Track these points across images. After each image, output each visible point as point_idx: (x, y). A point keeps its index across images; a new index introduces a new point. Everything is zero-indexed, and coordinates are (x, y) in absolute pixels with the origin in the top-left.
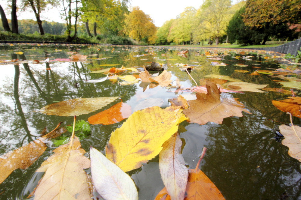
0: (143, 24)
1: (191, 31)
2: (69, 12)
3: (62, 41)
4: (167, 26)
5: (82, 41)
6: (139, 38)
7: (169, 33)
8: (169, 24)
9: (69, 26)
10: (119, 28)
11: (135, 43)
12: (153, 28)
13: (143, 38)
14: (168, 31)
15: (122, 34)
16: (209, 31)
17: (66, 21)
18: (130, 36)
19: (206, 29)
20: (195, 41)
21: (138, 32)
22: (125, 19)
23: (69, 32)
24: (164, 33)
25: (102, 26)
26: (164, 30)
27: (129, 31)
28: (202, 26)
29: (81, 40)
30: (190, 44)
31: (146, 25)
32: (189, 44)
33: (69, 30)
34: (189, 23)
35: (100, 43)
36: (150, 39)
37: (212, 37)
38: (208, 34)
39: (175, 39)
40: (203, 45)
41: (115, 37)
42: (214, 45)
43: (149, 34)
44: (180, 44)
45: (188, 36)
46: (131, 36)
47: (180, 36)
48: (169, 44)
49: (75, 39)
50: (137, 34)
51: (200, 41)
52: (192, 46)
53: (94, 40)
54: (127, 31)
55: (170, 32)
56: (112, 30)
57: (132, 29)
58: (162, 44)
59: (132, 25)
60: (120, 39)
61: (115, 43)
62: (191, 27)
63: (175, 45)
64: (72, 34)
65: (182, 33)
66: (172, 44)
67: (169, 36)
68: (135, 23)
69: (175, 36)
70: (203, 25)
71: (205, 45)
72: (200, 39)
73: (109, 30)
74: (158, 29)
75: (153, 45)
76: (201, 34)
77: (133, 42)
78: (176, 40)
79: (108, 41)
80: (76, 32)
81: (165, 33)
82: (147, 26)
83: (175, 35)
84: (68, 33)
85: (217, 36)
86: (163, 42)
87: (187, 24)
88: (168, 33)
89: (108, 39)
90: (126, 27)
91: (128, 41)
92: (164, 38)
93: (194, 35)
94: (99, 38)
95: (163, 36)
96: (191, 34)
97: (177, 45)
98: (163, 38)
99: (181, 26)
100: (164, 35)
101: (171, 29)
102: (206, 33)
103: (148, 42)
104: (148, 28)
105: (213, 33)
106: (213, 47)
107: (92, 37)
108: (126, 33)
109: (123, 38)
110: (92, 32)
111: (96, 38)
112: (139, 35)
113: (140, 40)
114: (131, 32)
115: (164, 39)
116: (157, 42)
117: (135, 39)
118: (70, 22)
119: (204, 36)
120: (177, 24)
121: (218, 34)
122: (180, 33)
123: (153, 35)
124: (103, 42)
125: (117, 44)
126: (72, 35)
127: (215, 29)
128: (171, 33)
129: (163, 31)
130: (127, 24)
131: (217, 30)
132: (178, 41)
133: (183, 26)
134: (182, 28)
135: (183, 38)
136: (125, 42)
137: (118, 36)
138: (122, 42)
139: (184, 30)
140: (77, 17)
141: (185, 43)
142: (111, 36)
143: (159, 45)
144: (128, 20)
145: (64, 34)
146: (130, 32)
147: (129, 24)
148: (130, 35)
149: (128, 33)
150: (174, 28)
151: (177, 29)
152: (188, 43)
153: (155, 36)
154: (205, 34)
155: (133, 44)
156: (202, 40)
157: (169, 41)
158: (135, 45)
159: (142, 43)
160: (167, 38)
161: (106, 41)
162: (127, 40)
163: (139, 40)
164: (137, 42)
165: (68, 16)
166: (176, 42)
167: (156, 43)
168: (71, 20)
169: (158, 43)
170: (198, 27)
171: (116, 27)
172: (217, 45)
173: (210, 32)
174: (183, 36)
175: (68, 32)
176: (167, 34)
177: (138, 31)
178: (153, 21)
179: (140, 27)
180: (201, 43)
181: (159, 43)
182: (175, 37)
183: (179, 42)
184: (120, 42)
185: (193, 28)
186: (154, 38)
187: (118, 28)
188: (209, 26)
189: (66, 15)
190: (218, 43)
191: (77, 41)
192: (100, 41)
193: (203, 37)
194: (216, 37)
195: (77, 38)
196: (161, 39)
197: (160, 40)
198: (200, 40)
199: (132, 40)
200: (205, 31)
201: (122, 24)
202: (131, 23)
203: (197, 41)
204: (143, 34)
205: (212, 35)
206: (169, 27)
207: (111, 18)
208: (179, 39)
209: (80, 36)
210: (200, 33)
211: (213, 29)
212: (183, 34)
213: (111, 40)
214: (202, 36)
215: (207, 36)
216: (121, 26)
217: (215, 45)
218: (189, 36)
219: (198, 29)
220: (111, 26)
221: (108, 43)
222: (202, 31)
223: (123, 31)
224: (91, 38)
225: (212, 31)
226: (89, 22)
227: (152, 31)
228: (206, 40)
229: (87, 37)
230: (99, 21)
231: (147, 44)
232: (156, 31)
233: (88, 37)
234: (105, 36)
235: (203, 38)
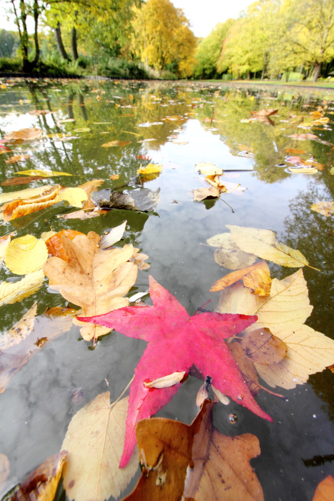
0: (169, 30)
1: (267, 49)
2: (21, 5)
3: (13, 70)
4: (218, 35)
5: (50, 70)
6: (160, 64)
7: (221, 51)
8: (222, 32)
9: (25, 37)
10: (121, 41)
11: (152, 76)
12: (190, 41)
13: (168, 62)
14: (219, 47)
15: (127, 54)
16: (303, 50)
17: (17, 27)
18: (143, 60)
19: (298, 44)
20: (271, 72)
21: (160, 50)
22: (133, 19)
23: (26, 50)
24: (211, 52)
25: (89, 36)
26: (211, 44)
27: (141, 48)
28: (291, 36)
29: (48, 67)
30: (262, 77)
31: (175, 34)
32: (260, 78)
33: (24, 46)
34: (265, 29)
35: (84, 74)
36: (183, 66)
37: (309, 62)
38: (300, 56)
39: (233, 65)
40: (287, 81)
41: (113, 62)
42: (309, 82)
43: (181, 53)
44: (242, 77)
45: (258, 61)
46: (146, 58)
47: (243, 58)
48: (220, 77)
49: (37, 67)
50: (156, 54)
51: (282, 71)
52: (266, 81)
53: (73, 67)
54: (137, 46)
55: (223, 50)
56: (107, 46)
57: (148, 43)
58: (206, 77)
59: (147, 32)
60: (123, 65)
61: (114, 75)
62: (267, 40)
63: (232, 79)
64: (31, 55)
65: (247, 52)
66: (225, 76)
67: (221, 58)
68: (153, 28)
69: (233, 59)
70: (294, 34)
71: (291, 81)
72: (284, 67)
73: (103, 45)
74: (200, 42)
75: (189, 78)
76: (286, 56)
77: (149, 72)
78: (234, 69)
79: (101, 70)
80: (38, 51)
81: (214, 53)
82: (179, 35)
83: (233, 56)
84: (23, 54)
85: (319, 61)
86: (208, 72)
87: (261, 32)
88: (219, 51)
89: (101, 65)
90: (136, 37)
91: (138, 69)
92: (211, 64)
93: (272, 57)
94: (83, 64)
95: (209, 60)
96: (267, 55)
97: (234, 80)
98: (209, 62)
99: (248, 35)
100: (210, 56)
101: (226, 44)
102: (296, 53)
103: (179, 73)
104: (180, 39)
105: (312, 54)
106: (307, 85)
107: (70, 60)
108: (135, 53)
109: (130, 62)
110: (69, 50)
111: (77, 63)
112: (160, 56)
113: (162, 69)
114: (146, 50)
115: (211, 67)
116: (196, 71)
117: (152, 67)
118: (25, 29)
119: (291, 60)
120: (240, 31)
121: (321, 55)
122: (243, 51)
123: (189, 56)
124: (90, 72)
125: (117, 76)
126: (31, 58)
127: (317, 44)
128: (226, 52)
129: (209, 48)
130: (137, 31)
131: (320, 47)
132: (239, 70)
133: (252, 35)
134: (249, 41)
135: (249, 64)
136: (134, 71)
137: (120, 58)
138: (128, 71)
139: (253, 45)
140: (36, 16)
141: (252, 75)
142: (106, 59)
143: (199, 79)
144: (140, 23)
145: (17, 56)
146: (143, 49)
147: (141, 30)
148: (144, 58)
149: (140, 52)
150: (232, 40)
151: (238, 43)
152: (257, 75)
153: (193, 60)
154: (295, 56)
155: (150, 77)
156: (287, 70)
157: (220, 70)
158: (152, 79)
159: (166, 76)
160: (217, 63)
161: (96, 69)
162: (137, 67)
163: (160, 67)
164: (156, 73)
165: (19, 14)
166: (233, 73)
167: (194, 75)
168: (27, 22)
169: (197, 74)
170: (283, 39)
171: (116, 39)
172: (316, 81)
173: (306, 51)
174: (249, 60)
175: (24, 52)
176: (216, 54)
177: (160, 47)
178: (189, 24)
179: (163, 38)
180: (284, 77)
181: (200, 76)
182: (232, 62)
183: (239, 74)
184: (122, 71)
185: (271, 41)
186: (191, 63)
187: (119, 39)
188: (305, 38)
189: (15, 13)
190: (319, 77)
191: (42, 70)
192: (85, 70)
193: (290, 62)
194: (317, 62)
195: (42, 64)
196: (204, 65)
197: (201, 67)
198: (284, 70)
199: (147, 68)
200: (295, 48)
201: (126, 30)
202: (145, 30)
203: (276, 71)
204: (168, 55)
205: (309, 58)
206: (222, 37)
207: (103, 17)
208: (240, 65)
209: (47, 59)
210: (284, 54)
211: (312, 44)
212: (250, 55)
213: (107, 69)
214: (287, 59)
215: (299, 61)
216: (126, 36)
217: (312, 82)
218: (261, 59)
219: (282, 43)
220: (106, 37)
221: (99, 74)
222: (289, 48)
223: (130, 48)
224: (68, 63)
225: (310, 50)
226: (62, 29)
227: (186, 48)
228: (295, 70)
229: (60, 61)
230: (80, 24)
231: (176, 78)
232: (196, 47)
233: (62, 60)
234: (95, 59)
235: (288, 65)
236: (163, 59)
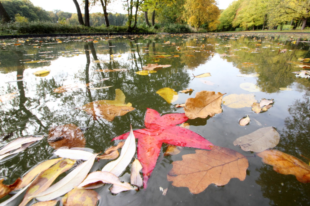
0: (204, 8)
1: (266, 13)
2: (131, 2)
3: (123, 32)
4: (233, 7)
5: (141, 31)
6: (198, 25)
7: (235, 16)
8: (236, 6)
9: (131, 16)
10: (178, 15)
11: (193, 31)
12: (216, 12)
13: (203, 23)
14: (234, 14)
15: (180, 21)
16: (293, 11)
17: (128, 12)
18: (188, 23)
19: (289, 8)
20: (270, 25)
21: (198, 18)
22: (185, 4)
24: (229, 17)
25: (161, 14)
26: (229, 13)
27: (188, 17)
28: (284, 4)
31: (207, 9)
32: (262, 29)
33: (130, 20)
34: (264, 2)
35: (157, 32)
36: (211, 25)
37: (298, 18)
38: (291, 15)
39: (243, 23)
40: (281, 30)
41: (172, 25)
42: (298, 29)
43: (210, 18)
44: (248, 29)
45: (260, 19)
47: (249, 19)
48: (234, 29)
49: (134, 30)
50: (196, 20)
51: (277, 24)
52: (266, 31)
53: (152, 29)
54: (186, 17)
55: (236, 15)
56: (170, 18)
57: (192, 15)
58: (225, 30)
59: (191, 10)
60: (177, 26)
61: (172, 31)
62: (266, 7)
63: (242, 31)
64: (133, 24)
65: (252, 15)
66: (237, 29)
67: (235, 19)
68: (195, 7)
69: (243, 20)
70: (286, 3)
71: (284, 30)
72: (279, 22)
73: (167, 18)
74: (222, 12)
75: (214, 31)
76: (280, 16)
77: (191, 29)
78: (243, 25)
79: (165, 29)
80: (136, 22)
81: (230, 17)
82: (209, 9)
83: (243, 18)
84: (129, 24)
85: (306, 17)
86: (226, 27)
87: (262, 4)
88: (234, 16)
89: (165, 27)
90: (185, 12)
91: (185, 28)
92: (228, 23)
93: (270, 17)
94: (156, 27)
95: (227, 21)
96: (266, 16)
99: (253, 6)
100: (228, 19)
101: (238, 12)
102: (288, 13)
103: (208, 29)
104: (211, 12)
105: (300, 14)
106: (297, 32)
107: (150, 26)
108: (184, 20)
109: (181, 25)
110: (150, 21)
111: (154, 27)
112: (198, 21)
114: (190, 18)
116: (218, 27)
117: (193, 26)
118: (131, 12)
119: (285, 18)
120: (248, 4)
121: (307, 14)
122: (250, 15)
123: (215, 20)
124: (160, 31)
125: (174, 32)
126: (132, 26)
127: (303, 7)
128: (238, 16)
129: (227, 15)
130: (186, 9)
131: (306, 9)
132: (247, 25)
133: (256, 6)
134: (254, 9)
135: (254, 22)
136: (183, 29)
137: (176, 23)
138: (180, 29)
139: (257, 11)
140: (137, 7)
141: (255, 28)
142: (169, 24)
143: (220, 31)
144: (189, 5)
145: (126, 25)
146: (189, 18)
147: (189, 9)
148: (189, 22)
149: (187, 19)
150: (242, 9)
151: (247, 11)
152: (260, 27)
153: (217, 21)
154: (287, 15)
155: (191, 32)
156: (282, 24)
157: (234, 26)
159: (201, 30)
160: (232, 22)
161: (163, 29)
163: (198, 26)
164: (195, 29)
165: (129, 6)
166: (243, 27)
168: (133, 10)
169: (219, 29)
170: (278, 6)
172: (304, 29)
173: (295, 12)
174: (253, 19)
175: (129, 23)
176: (232, 18)
177: (198, 16)
178: (216, 3)
179: (201, 12)
180: (279, 28)
181: (221, 29)
182: (242, 21)
183: (247, 27)
184: (177, 30)
185: (269, 8)
186: (216, 23)
187: (176, 14)
188: (294, 4)
189: (128, 6)
190: (305, 27)
191: (136, 31)
192: (157, 30)
193: (283, 19)
194: (304, 18)
195: (137, 28)
196: (224, 24)
197: (222, 25)
198: (279, 23)
199: (190, 27)
200: (287, 11)
201: (181, 9)
202: (191, 8)
203: (273, 24)
204: (203, 20)
205: (298, 15)
206: (236, 8)
207: (170, 4)
208: (248, 22)
209: (139, 26)
210: (279, 15)
211: (300, 8)
212: (254, 16)
213: (169, 29)
215: (291, 18)
216: (180, 12)
217: (300, 29)
218: (262, 18)
219: (277, 8)
220: (170, 13)
221: (164, 32)
222: (283, 11)
223: (182, 18)
224: (149, 27)
225: (298, 11)
226: (148, 11)
227: (214, 16)
228: (287, 23)
229: (146, 26)
230: (158, 9)
231: (207, 31)
232: (220, 15)
234: (163, 25)
235: (283, 21)
236: (200, 22)
